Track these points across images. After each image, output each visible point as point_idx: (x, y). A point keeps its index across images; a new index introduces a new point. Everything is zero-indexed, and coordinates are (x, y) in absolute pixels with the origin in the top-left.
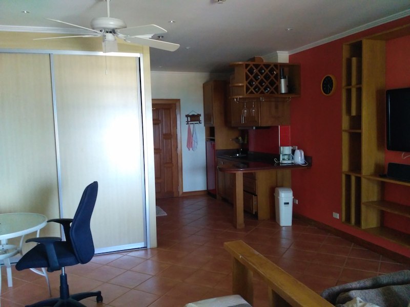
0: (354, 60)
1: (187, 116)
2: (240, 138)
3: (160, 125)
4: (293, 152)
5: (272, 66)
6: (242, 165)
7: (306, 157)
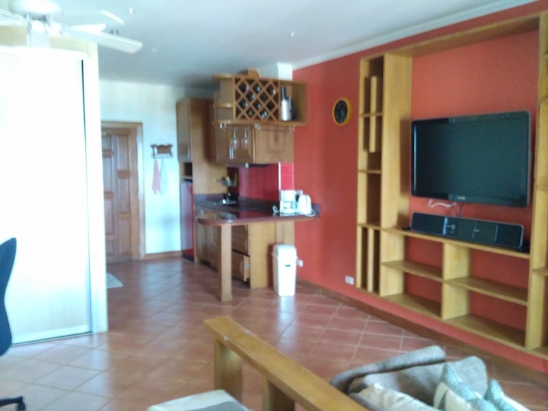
0: (374, 80)
1: (153, 146)
2: (228, 179)
3: (113, 158)
4: (297, 198)
5: (271, 82)
6: (229, 215)
7: (313, 205)
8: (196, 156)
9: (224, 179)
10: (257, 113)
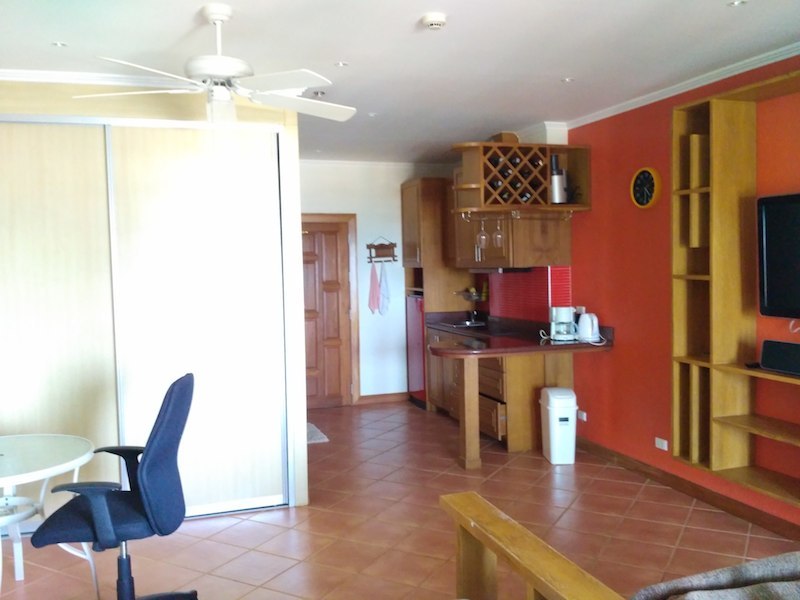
0: (695, 139)
1: (370, 247)
2: (473, 290)
3: (317, 263)
4: (577, 317)
5: (536, 150)
6: (476, 344)
7: (602, 329)
8: (428, 259)
9: (467, 291)
10: (516, 195)
